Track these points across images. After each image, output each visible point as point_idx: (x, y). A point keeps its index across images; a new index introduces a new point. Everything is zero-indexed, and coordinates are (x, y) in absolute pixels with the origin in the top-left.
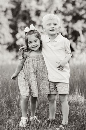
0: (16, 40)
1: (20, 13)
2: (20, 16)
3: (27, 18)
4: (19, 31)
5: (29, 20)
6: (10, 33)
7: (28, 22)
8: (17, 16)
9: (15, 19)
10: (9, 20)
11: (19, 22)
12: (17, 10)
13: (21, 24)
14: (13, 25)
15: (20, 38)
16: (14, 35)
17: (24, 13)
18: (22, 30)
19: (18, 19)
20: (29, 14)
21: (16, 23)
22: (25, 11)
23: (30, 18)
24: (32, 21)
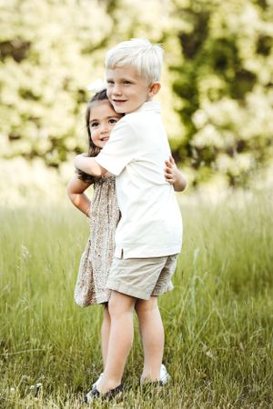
0: (194, 131)
1: (208, 46)
2: (205, 55)
3: (230, 62)
4: (204, 102)
5: (236, 68)
6: (175, 110)
7: (230, 73)
8: (198, 57)
9: (190, 66)
10: (172, 69)
11: (204, 75)
12: (196, 38)
13: (210, 82)
14: (185, 84)
15: (205, 124)
16: (187, 115)
17: (220, 47)
18: (212, 100)
19: (199, 65)
20: (235, 50)
21: (193, 77)
22: (223, 41)
23: (238, 62)
24: (243, 70)
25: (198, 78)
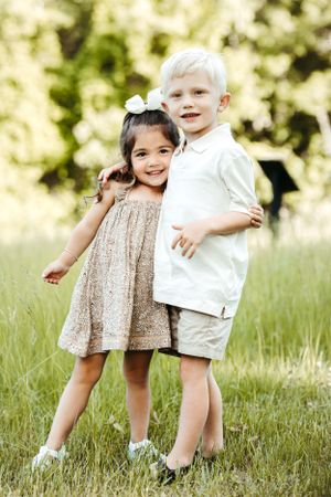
0: (76, 146)
1: (92, 43)
2: (88, 55)
3: (119, 64)
4: (87, 111)
5: (126, 71)
6: (52, 121)
7: (119, 77)
8: (80, 56)
9: (70, 68)
10: (48, 71)
11: (88, 78)
12: (77, 34)
13: (95, 87)
14: (65, 90)
15: (90, 139)
16: (67, 127)
17: (107, 46)
18: (97, 110)
19: (81, 66)
20: (125, 50)
21: (75, 81)
22: (110, 38)
23: (127, 64)
24: (134, 73)
25: (81, 83)
